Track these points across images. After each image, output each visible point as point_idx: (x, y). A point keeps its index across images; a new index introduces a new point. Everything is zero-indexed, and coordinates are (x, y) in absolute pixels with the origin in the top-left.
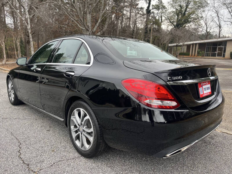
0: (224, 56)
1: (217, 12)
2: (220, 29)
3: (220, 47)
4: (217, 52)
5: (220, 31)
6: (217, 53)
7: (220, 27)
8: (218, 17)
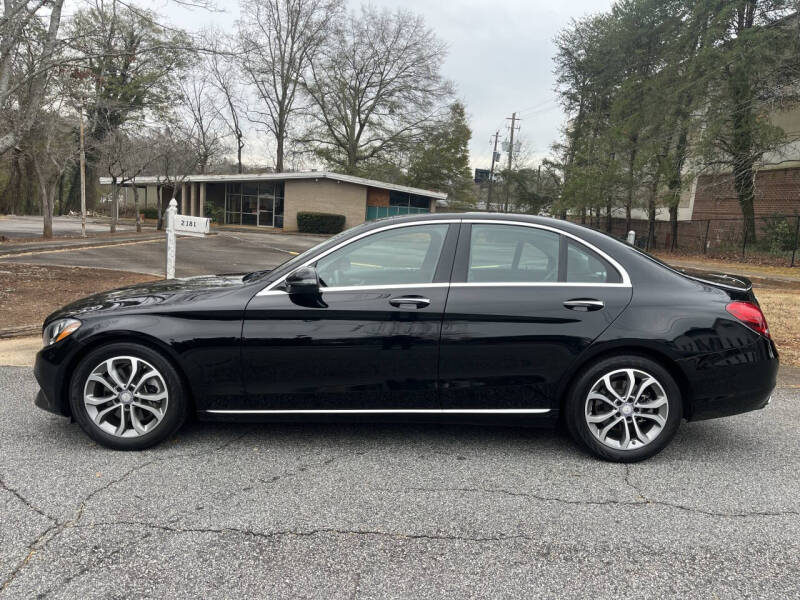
0: (279, 224)
1: (225, 88)
2: (240, 141)
3: (263, 196)
4: (259, 211)
5: (240, 148)
6: (258, 214)
7: (240, 136)
8: (231, 104)
